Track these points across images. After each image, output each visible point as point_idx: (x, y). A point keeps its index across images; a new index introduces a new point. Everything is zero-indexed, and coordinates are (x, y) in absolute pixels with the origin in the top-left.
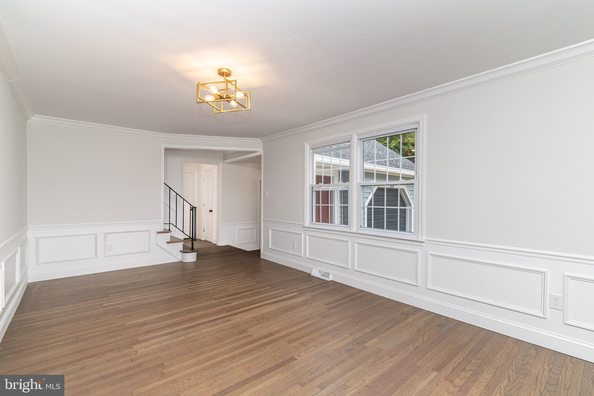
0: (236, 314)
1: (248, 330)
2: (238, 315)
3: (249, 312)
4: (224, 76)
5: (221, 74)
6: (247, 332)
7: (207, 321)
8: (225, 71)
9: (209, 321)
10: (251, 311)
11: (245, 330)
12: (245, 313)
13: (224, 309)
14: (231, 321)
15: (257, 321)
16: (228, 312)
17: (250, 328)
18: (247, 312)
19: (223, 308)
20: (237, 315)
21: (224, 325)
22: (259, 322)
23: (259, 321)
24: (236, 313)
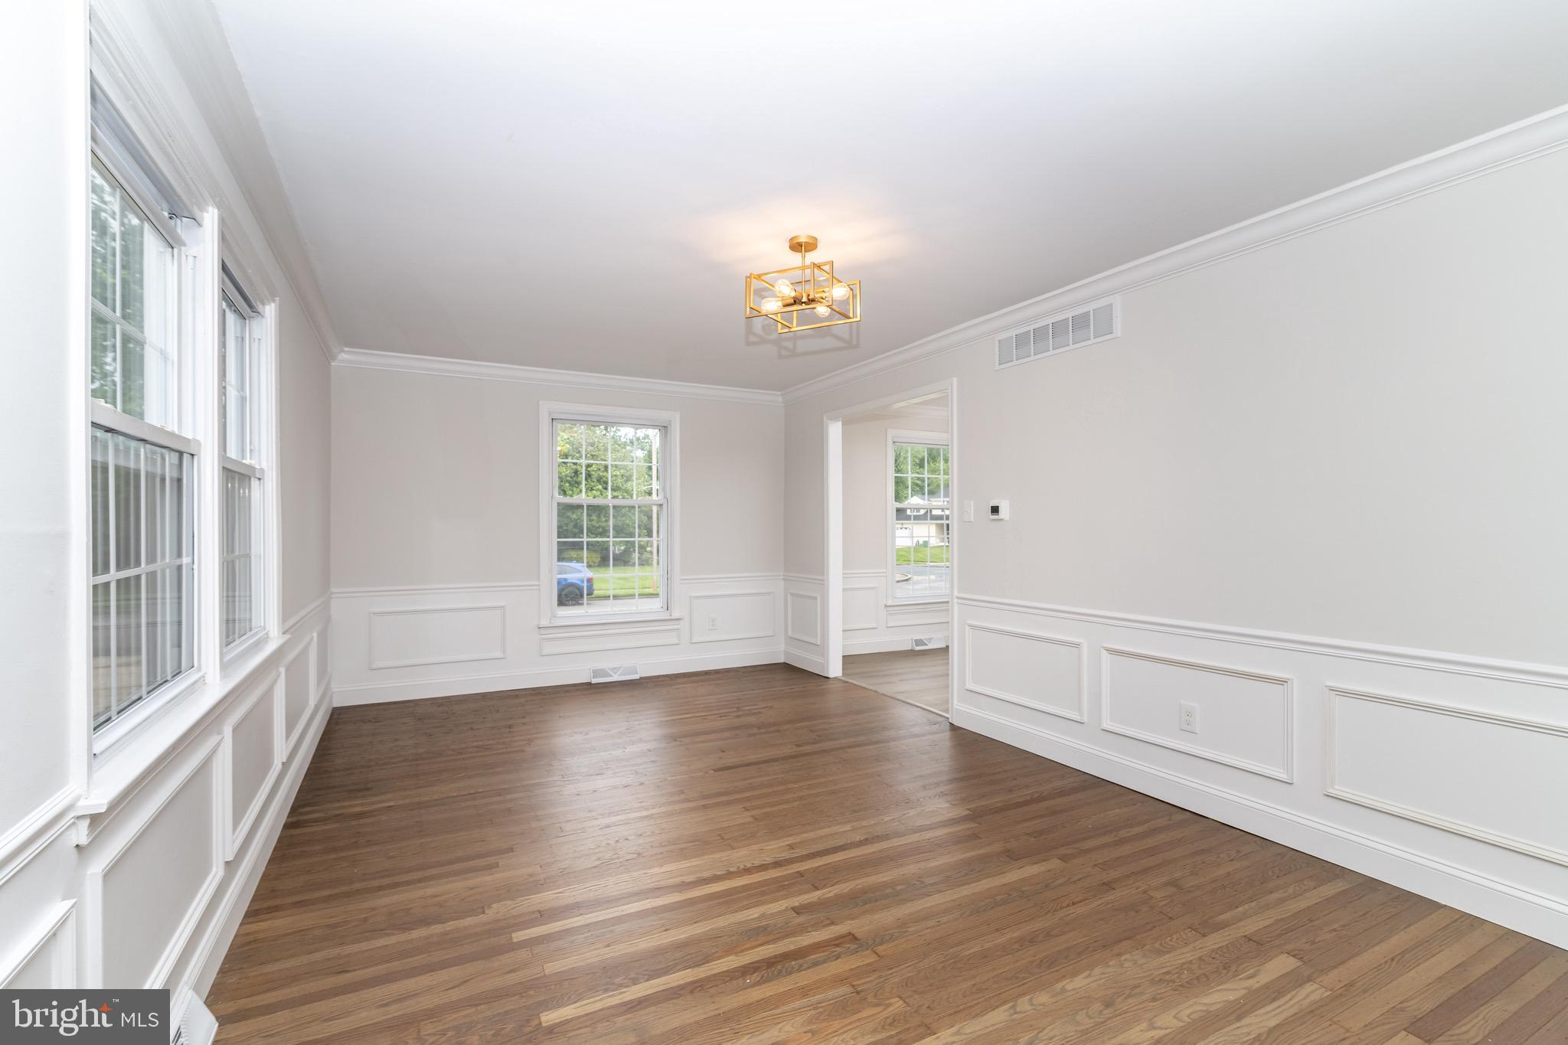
0: (777, 864)
1: (751, 819)
2: (769, 860)
3: (738, 865)
4: (801, 251)
5: (797, 246)
6: (752, 816)
7: (849, 849)
8: (803, 240)
9: (845, 850)
10: (732, 870)
11: (756, 819)
12: (749, 865)
13: (813, 885)
14: (789, 845)
15: (723, 838)
16: (801, 874)
17: (744, 824)
18: (742, 867)
19: (817, 888)
20: (774, 860)
21: (805, 835)
22: (720, 835)
23: (719, 838)
24: (775, 867)
